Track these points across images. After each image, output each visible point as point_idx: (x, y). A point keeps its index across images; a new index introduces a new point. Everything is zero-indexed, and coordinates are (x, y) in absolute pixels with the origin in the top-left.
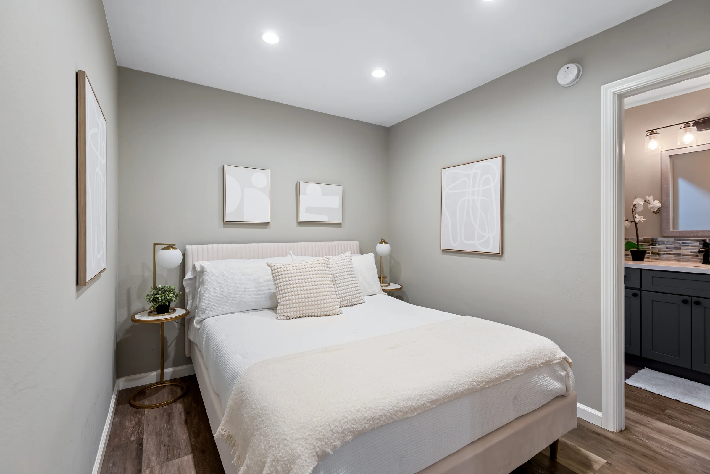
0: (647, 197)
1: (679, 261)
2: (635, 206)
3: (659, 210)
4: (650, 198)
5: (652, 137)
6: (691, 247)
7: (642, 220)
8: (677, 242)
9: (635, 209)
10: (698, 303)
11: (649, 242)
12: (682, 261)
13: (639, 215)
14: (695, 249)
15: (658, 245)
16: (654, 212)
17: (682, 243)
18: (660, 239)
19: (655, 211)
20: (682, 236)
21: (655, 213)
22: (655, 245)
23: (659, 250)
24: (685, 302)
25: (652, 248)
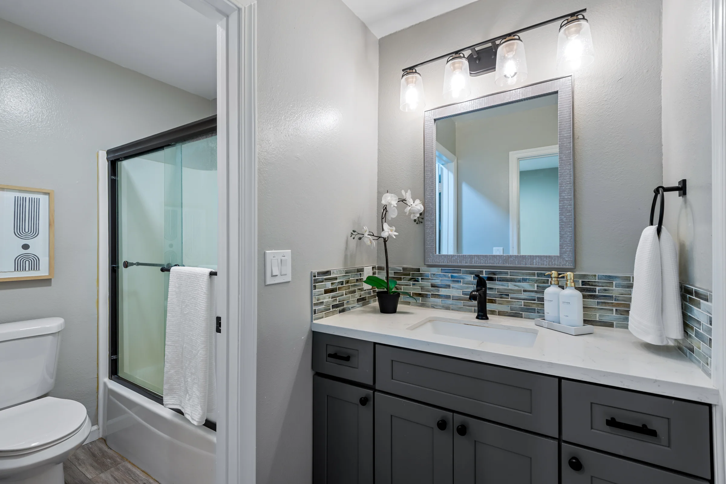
0: (403, 192)
1: (447, 308)
2: (386, 208)
3: (421, 217)
4: (408, 196)
5: (410, 80)
6: (463, 283)
7: (395, 235)
8: (445, 276)
9: (386, 214)
10: (462, 430)
11: (409, 275)
12: (452, 310)
13: (390, 225)
14: (468, 288)
15: (421, 278)
16: (415, 221)
17: (452, 277)
18: (424, 270)
19: (416, 218)
20: (450, 264)
21: (417, 223)
22: (417, 279)
23: (422, 288)
24: (442, 425)
25: (414, 284)
